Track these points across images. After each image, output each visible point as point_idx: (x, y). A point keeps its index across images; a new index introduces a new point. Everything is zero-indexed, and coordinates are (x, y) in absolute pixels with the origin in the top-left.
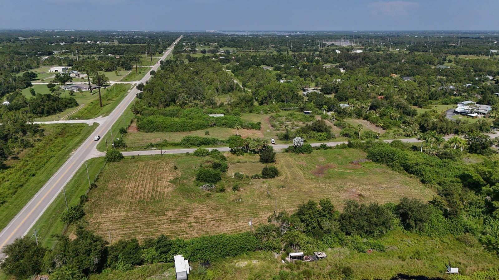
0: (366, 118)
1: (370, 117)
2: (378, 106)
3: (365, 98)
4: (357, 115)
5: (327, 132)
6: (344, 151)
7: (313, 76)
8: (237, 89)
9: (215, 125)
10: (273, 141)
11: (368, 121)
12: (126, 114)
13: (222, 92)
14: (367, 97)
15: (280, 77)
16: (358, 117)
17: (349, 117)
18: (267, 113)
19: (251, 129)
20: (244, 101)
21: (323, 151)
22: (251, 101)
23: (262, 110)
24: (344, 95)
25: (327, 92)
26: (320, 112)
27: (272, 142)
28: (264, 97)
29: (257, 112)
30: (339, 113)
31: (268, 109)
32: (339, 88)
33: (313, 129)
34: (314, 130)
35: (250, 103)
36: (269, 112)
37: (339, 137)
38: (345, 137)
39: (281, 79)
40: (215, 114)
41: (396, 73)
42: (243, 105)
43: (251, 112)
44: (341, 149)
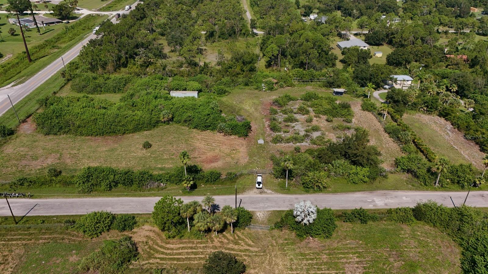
0: (445, 114)
1: (453, 115)
2: (466, 88)
3: (437, 59)
4: (427, 107)
5: (371, 164)
6: (406, 229)
7: (357, 10)
8: (243, 31)
9: (172, 119)
10: (259, 183)
11: (446, 120)
12: (54, 79)
13: (219, 37)
14: (440, 58)
15: (310, 9)
16: (428, 111)
17: (412, 109)
18: (271, 89)
19: (231, 135)
20: (241, 61)
21: (358, 226)
22: (250, 63)
23: (266, 83)
24: (403, 57)
25: (374, 42)
26: (361, 90)
27: (257, 185)
28: (273, 55)
29: (255, 87)
30: (396, 102)
31: (275, 81)
32: (394, 37)
33: (343, 153)
34: (346, 156)
35: (249, 66)
36: (276, 87)
37: (395, 173)
38: (408, 172)
39: (312, 12)
40: (185, 90)
41: (476, 6)
42: (238, 70)
43: (246, 85)
44: (398, 224)
